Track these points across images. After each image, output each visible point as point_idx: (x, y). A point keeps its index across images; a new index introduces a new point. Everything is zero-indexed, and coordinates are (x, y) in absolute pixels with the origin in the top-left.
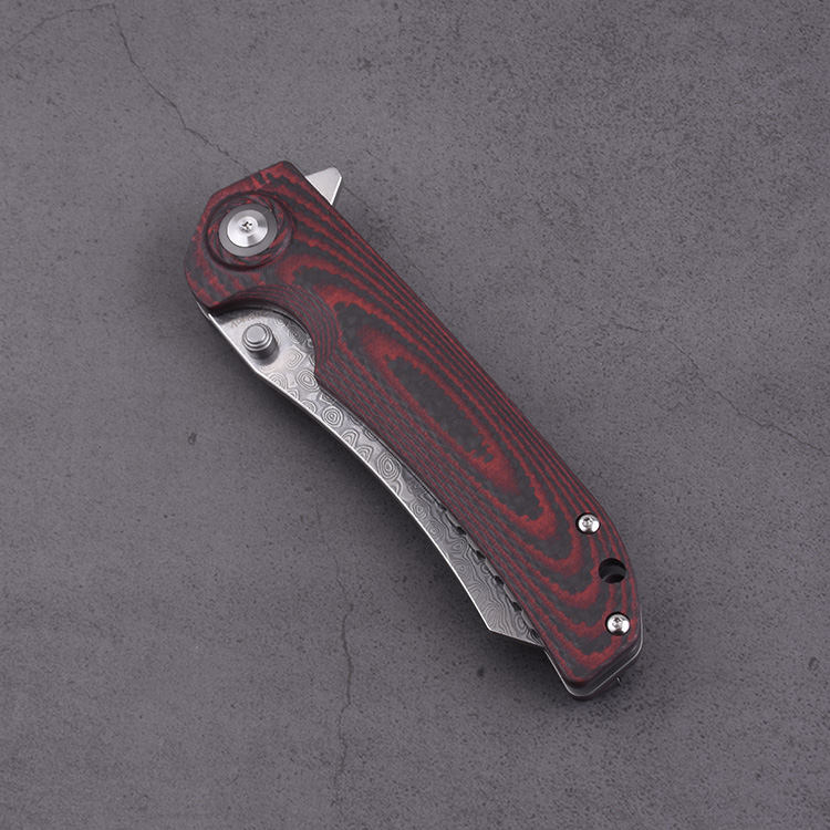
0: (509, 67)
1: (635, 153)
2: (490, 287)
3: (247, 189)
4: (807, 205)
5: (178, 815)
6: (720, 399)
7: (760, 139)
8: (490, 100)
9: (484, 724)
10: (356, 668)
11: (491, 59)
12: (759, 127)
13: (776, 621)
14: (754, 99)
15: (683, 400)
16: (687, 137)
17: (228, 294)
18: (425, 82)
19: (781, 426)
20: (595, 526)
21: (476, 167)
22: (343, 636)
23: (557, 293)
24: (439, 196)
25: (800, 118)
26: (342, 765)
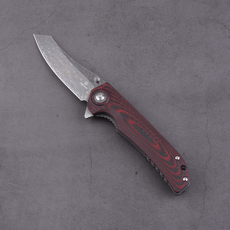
0: (117, 33)
1: (144, 49)
2: (116, 80)
3: (99, 88)
4: (179, 58)
5: (59, 194)
6: (163, 100)
7: (169, 45)
8: (114, 41)
9: (119, 171)
10: (93, 161)
11: (114, 32)
12: (168, 42)
13: (176, 146)
14: (167, 36)
15: (156, 101)
16: (154, 45)
17: (97, 111)
18: (101, 38)
19: (176, 105)
20: (179, 158)
21: (112, 55)
22: (90, 155)
23: (129, 80)
24: (105, 61)
25: (177, 40)
26: (91, 182)
